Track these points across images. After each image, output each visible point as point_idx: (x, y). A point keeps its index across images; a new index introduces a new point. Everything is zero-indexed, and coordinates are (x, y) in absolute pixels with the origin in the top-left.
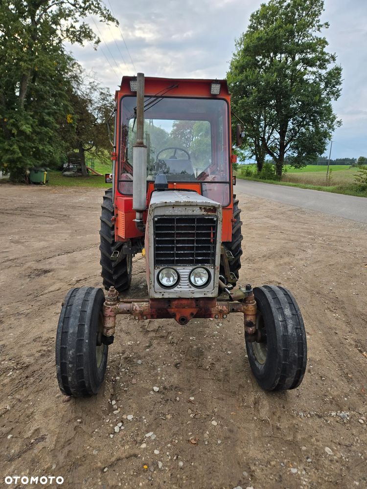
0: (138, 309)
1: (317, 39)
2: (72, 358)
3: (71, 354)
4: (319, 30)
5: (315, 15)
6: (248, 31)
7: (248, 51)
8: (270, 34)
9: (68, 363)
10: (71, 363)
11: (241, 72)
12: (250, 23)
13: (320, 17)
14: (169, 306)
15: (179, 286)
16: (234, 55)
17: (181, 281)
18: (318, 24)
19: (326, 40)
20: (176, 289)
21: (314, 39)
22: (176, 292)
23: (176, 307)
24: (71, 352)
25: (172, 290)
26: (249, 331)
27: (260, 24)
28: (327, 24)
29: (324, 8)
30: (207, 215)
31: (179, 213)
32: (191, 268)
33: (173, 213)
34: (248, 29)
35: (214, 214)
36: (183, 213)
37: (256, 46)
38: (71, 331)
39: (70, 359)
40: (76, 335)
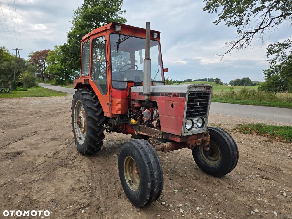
0: (167, 146)
1: (121, 18)
2: (157, 176)
3: (156, 174)
4: (121, 13)
5: (118, 5)
6: (83, 7)
7: (86, 18)
8: (98, 11)
9: (155, 180)
10: (157, 179)
11: (82, 29)
12: (83, 3)
13: (121, 7)
14: (187, 140)
15: (193, 128)
16: (74, 18)
17: (194, 126)
18: (120, 10)
19: (126, 19)
20: (192, 130)
21: (119, 18)
22: (192, 132)
23: (190, 140)
24: (156, 173)
25: (191, 131)
26: (208, 150)
27: (90, 4)
28: (125, 11)
29: (123, 3)
30: (206, 91)
31: (197, 90)
32: (197, 118)
33: (195, 91)
34: (82, 6)
35: (208, 90)
36: (199, 90)
37: (90, 16)
38: (152, 161)
39: (156, 177)
40: (155, 163)
